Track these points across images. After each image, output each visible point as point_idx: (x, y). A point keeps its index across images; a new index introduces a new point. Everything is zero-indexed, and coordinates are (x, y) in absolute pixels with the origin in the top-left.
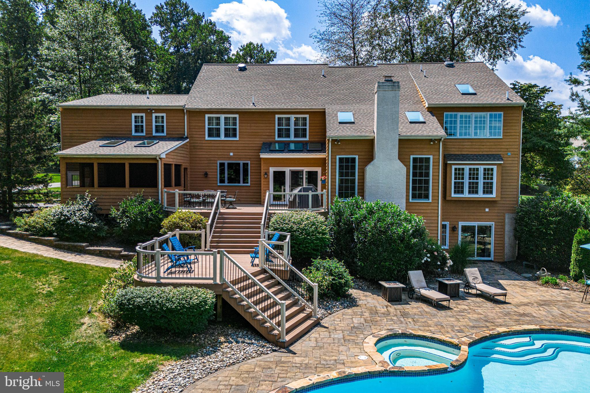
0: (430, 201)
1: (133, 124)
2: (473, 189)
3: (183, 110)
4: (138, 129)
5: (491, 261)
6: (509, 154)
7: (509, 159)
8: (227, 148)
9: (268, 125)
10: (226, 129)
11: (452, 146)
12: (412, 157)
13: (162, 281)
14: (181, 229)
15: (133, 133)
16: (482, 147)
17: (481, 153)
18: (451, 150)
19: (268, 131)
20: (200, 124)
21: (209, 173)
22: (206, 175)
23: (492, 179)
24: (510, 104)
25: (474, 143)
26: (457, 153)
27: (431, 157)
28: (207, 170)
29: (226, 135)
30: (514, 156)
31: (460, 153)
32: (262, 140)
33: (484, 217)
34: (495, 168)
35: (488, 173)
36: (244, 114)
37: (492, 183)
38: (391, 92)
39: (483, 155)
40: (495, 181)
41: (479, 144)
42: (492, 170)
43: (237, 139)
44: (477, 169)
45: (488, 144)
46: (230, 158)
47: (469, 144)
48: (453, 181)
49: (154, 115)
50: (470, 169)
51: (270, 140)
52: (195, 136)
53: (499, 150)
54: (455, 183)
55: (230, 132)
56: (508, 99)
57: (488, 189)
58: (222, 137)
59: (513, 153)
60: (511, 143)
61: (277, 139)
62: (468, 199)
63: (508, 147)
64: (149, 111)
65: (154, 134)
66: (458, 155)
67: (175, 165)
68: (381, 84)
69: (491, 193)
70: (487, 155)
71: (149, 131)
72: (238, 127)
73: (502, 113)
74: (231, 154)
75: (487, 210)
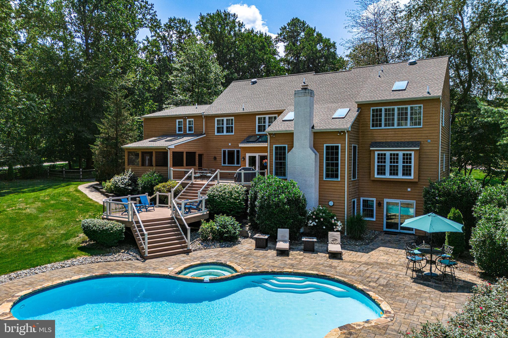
0: (339, 179)
1: (177, 126)
2: (394, 171)
3: (202, 116)
4: (180, 129)
5: (413, 234)
6: (429, 141)
7: (429, 145)
8: (227, 140)
9: (252, 123)
10: (227, 127)
11: (378, 135)
12: (325, 145)
13: (110, 217)
14: (160, 192)
15: (177, 132)
16: (404, 135)
17: (403, 140)
18: (377, 138)
19: (252, 127)
20: (212, 125)
21: (217, 158)
22: (215, 158)
23: (410, 162)
24: (429, 97)
25: (397, 132)
26: (382, 141)
27: (340, 145)
28: (216, 156)
29: (227, 132)
30: (434, 142)
31: (384, 141)
32: (248, 134)
33: (406, 196)
34: (413, 153)
35: (407, 158)
36: (238, 116)
37: (410, 166)
38: (303, 97)
39: (404, 142)
40: (413, 165)
41: (401, 133)
42: (410, 155)
43: (233, 134)
44: (397, 155)
45: (410, 132)
46: (229, 147)
47: (393, 133)
48: (376, 164)
49: (188, 120)
50: (391, 154)
51: (253, 134)
52: (210, 133)
53: (420, 137)
54: (378, 166)
55: (229, 130)
56: (428, 93)
57: (407, 171)
58: (225, 133)
59: (432, 140)
60: (431, 132)
61: (257, 133)
62: (389, 180)
63: (427, 135)
64: (184, 117)
65: (188, 132)
66: (383, 143)
67: (186, 152)
68: (297, 92)
69: (410, 175)
70: (408, 142)
71: (185, 131)
72: (233, 126)
73: (422, 105)
74: (230, 144)
75: (409, 190)
